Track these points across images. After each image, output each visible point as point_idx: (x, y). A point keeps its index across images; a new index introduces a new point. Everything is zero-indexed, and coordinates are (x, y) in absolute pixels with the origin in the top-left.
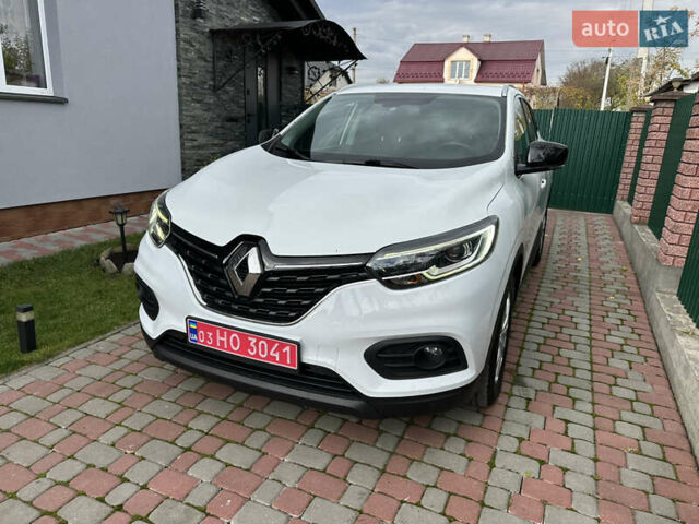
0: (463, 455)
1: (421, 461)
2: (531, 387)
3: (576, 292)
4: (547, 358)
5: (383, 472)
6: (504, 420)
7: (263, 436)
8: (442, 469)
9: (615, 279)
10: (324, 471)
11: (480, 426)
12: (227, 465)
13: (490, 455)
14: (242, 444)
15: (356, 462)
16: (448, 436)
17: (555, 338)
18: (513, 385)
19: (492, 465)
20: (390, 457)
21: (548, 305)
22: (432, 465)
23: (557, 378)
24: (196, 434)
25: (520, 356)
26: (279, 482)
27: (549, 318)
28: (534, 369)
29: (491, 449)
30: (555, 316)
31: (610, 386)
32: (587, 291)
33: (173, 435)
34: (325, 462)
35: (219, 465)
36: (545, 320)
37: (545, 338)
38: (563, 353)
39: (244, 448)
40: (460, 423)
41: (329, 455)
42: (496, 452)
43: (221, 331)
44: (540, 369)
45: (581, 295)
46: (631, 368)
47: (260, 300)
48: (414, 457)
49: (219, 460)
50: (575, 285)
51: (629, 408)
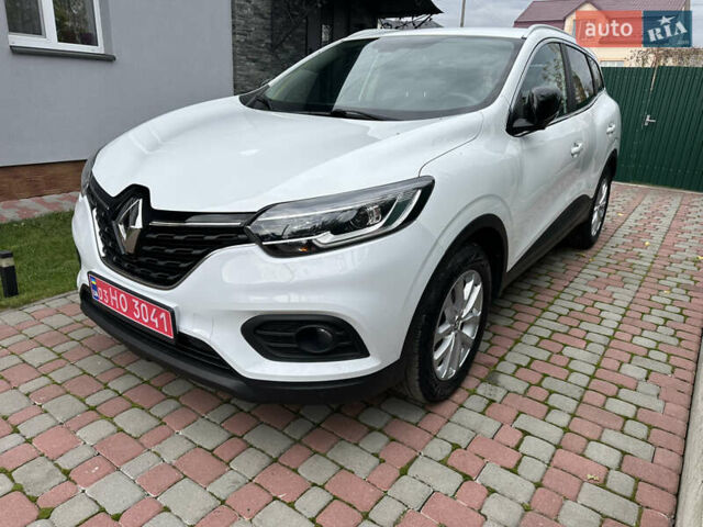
0: (376, 455)
1: (324, 455)
2: (503, 387)
3: (623, 282)
4: (543, 355)
5: (275, 461)
6: (449, 421)
7: (172, 404)
8: (342, 468)
9: (683, 271)
10: (211, 451)
11: (416, 425)
12: (121, 430)
13: (408, 459)
14: (148, 411)
15: (251, 446)
16: (371, 430)
17: (566, 334)
18: (482, 381)
19: (404, 472)
20: (292, 445)
21: (579, 294)
22: (333, 461)
23: (543, 379)
24: (110, 394)
25: (510, 350)
26: (159, 456)
27: (571, 310)
28: (519, 366)
29: (413, 453)
30: (581, 307)
31: (608, 397)
32: (638, 282)
33: (88, 392)
34: (218, 441)
35: (112, 428)
36: (565, 312)
37: (554, 332)
38: (568, 351)
39: (146, 414)
40: (394, 417)
41: (227, 435)
42: (417, 457)
43: (113, 290)
44: (527, 367)
45: (626, 286)
46: (647, 379)
47: (143, 260)
48: (318, 450)
49: (115, 424)
50: (625, 274)
51: (619, 426)
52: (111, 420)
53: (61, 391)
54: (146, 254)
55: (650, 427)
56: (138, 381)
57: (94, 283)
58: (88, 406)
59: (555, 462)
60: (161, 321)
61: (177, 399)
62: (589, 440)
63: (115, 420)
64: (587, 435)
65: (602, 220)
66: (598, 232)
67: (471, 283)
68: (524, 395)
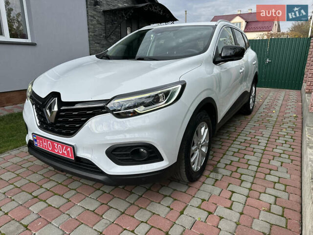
0: (169, 207)
1: (145, 209)
2: (221, 173)
3: (266, 127)
4: (236, 159)
5: (123, 213)
6: (199, 190)
7: (73, 192)
8: (154, 214)
9: (290, 121)
10: (93, 211)
11: (185, 192)
12: (50, 205)
13: (183, 207)
14: (62, 196)
15: (112, 208)
16: (166, 196)
17: (245, 150)
18: (211, 172)
19: (182, 213)
20: (130, 206)
21: (248, 133)
22: (150, 211)
23: (237, 169)
24: (43, 190)
25: (222, 158)
26: (69, 215)
27: (245, 140)
28: (226, 164)
29: (185, 205)
30: (249, 139)
31: (266, 174)
32: (272, 127)
33: (33, 190)
34: (96, 206)
35: (46, 205)
36: (243, 141)
37: (239, 149)
38: (246, 157)
39: (61, 198)
40: (175, 190)
41: (100, 204)
42: (187, 206)
43: (45, 140)
44: (230, 164)
45: (268, 129)
46: (281, 166)
47: (59, 125)
48: (142, 207)
49: (47, 203)
50: (267, 124)
51: (273, 186)
52: (45, 201)
53: (20, 191)
54: (60, 122)
55: (286, 186)
56: (56, 184)
57: (35, 138)
58: (33, 196)
59: (247, 203)
60: (68, 152)
61: (75, 190)
62: (260, 193)
63: (47, 201)
64: (259, 191)
65: (254, 102)
66: (253, 107)
67: (204, 127)
68: (230, 176)
